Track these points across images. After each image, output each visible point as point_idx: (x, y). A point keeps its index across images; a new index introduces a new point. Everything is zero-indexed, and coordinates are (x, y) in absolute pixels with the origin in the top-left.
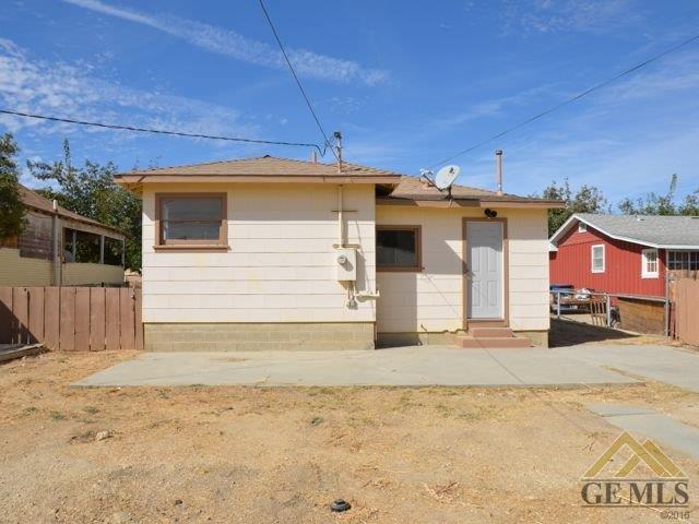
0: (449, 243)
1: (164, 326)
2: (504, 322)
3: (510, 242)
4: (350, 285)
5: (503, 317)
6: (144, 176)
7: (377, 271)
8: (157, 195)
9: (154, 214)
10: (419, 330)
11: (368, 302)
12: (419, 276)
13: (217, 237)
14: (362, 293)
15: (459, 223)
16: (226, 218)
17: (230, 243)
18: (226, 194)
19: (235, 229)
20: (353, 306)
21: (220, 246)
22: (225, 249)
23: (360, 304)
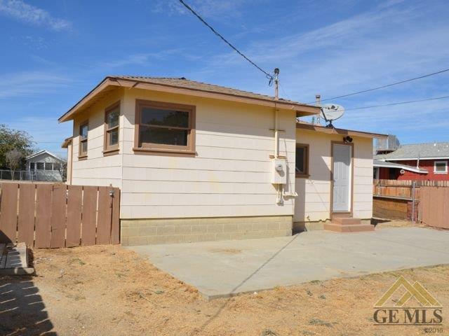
0: (324, 158)
1: (140, 221)
2: (349, 214)
3: (355, 159)
4: (280, 187)
5: (349, 211)
6: (138, 82)
7: (296, 177)
8: (137, 101)
9: (134, 118)
10: (306, 220)
11: (290, 200)
12: (307, 181)
13: (185, 144)
14: (287, 194)
15: (330, 144)
16: (195, 128)
17: (197, 150)
18: (195, 107)
19: (202, 138)
20: (281, 204)
21: (190, 151)
22: (193, 154)
23: (285, 202)
